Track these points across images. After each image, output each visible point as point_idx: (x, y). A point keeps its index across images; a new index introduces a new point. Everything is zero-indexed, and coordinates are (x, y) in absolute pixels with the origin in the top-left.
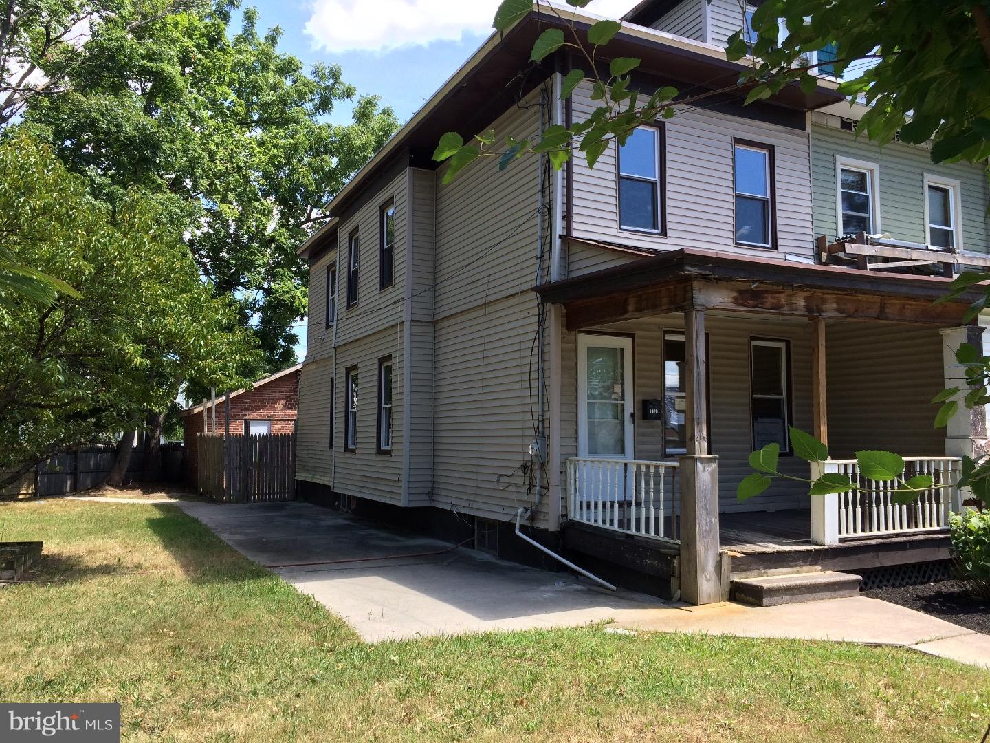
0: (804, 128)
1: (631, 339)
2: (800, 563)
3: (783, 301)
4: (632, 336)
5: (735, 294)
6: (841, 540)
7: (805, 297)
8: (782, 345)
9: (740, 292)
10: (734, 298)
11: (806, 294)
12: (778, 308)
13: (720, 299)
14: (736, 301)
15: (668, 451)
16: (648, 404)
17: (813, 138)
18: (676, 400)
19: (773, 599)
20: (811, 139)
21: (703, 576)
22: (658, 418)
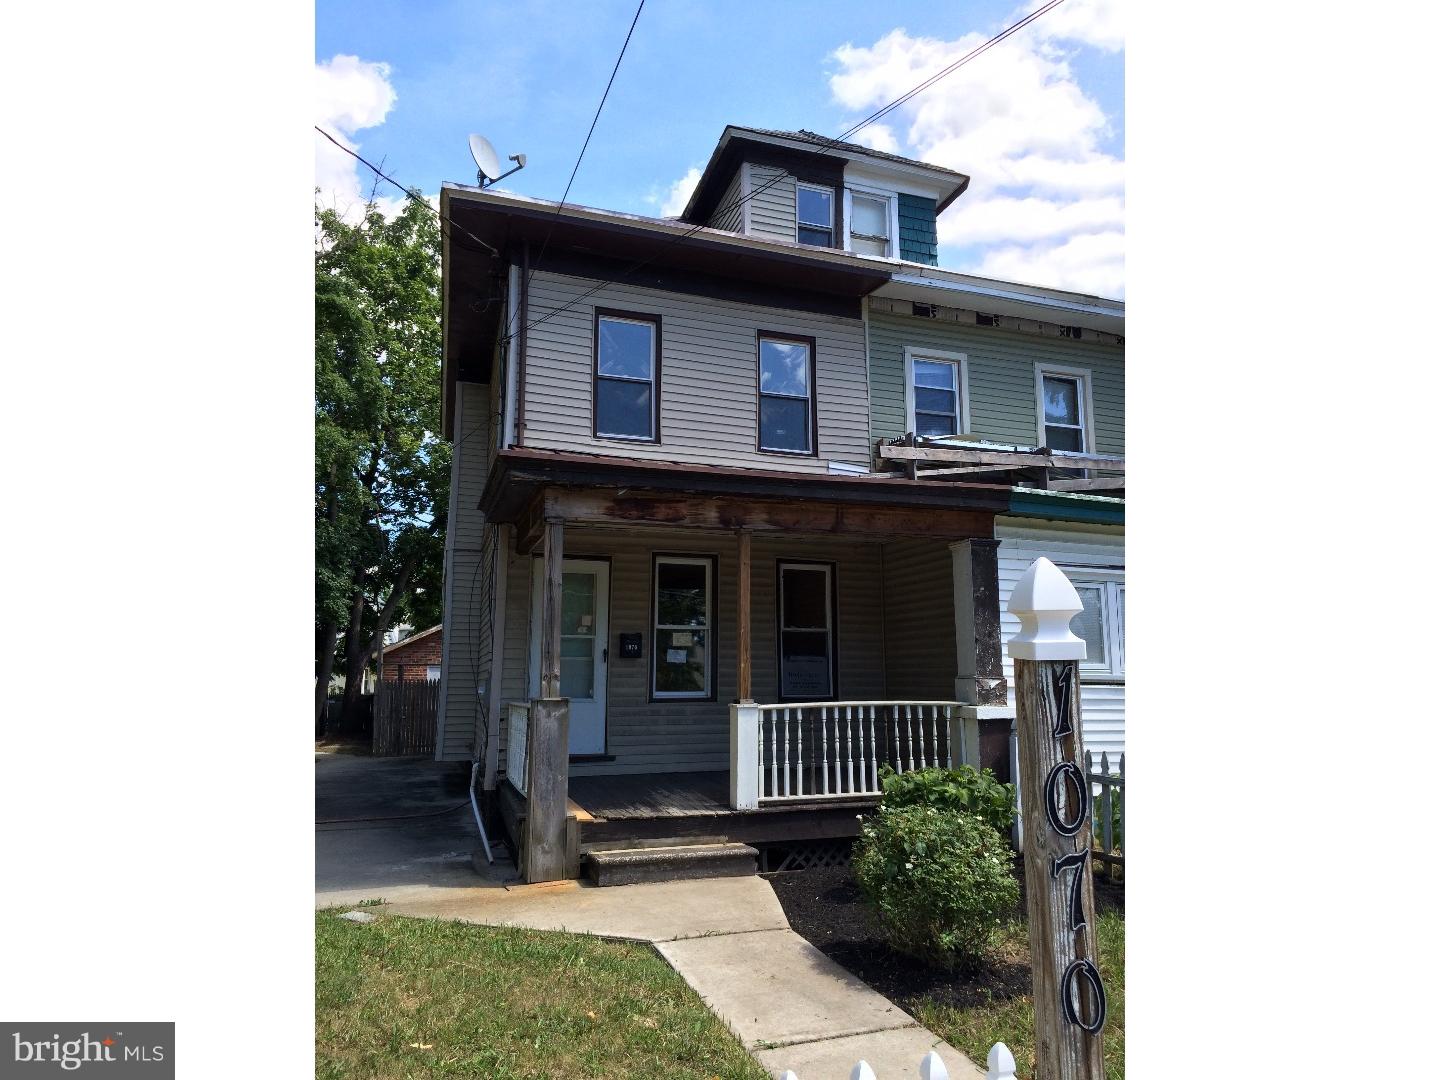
0: (858, 315)
1: (608, 563)
2: (693, 831)
3: (685, 512)
4: (608, 559)
5: (611, 504)
6: (759, 804)
7: (718, 507)
8: (827, 569)
9: (620, 501)
10: (607, 508)
11: (720, 503)
12: (675, 519)
13: (587, 510)
14: (610, 512)
15: (658, 695)
16: (624, 639)
17: (871, 327)
18: (674, 635)
19: (617, 877)
20: (867, 325)
21: (539, 847)
22: (638, 654)
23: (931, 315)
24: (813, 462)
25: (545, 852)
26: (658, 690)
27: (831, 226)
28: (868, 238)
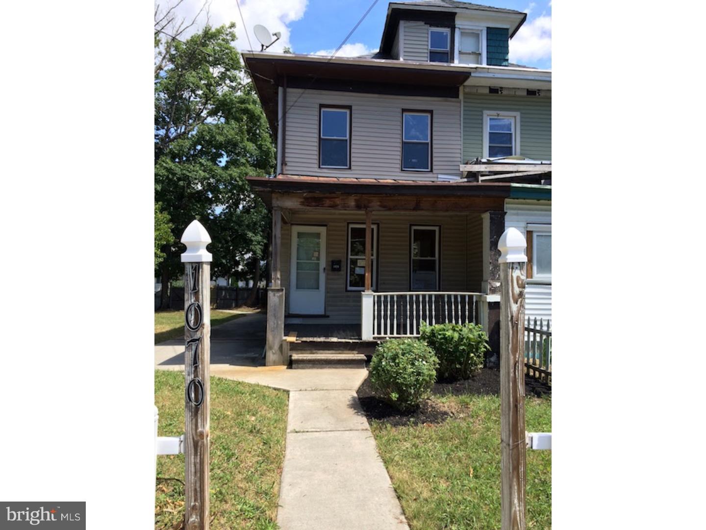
0: (457, 96)
1: (325, 227)
2: (341, 348)
4: (325, 225)
5: (302, 200)
6: (374, 338)
7: (355, 200)
8: (437, 229)
9: (306, 199)
10: (301, 202)
11: (355, 198)
12: (334, 206)
13: (291, 203)
14: (302, 204)
15: (349, 288)
16: (333, 263)
17: (464, 102)
18: (358, 261)
19: (300, 366)
20: (462, 103)
21: (271, 352)
22: (339, 270)
23: (500, 92)
24: (430, 175)
25: (274, 354)
26: (350, 286)
27: (448, 49)
28: (469, 54)
